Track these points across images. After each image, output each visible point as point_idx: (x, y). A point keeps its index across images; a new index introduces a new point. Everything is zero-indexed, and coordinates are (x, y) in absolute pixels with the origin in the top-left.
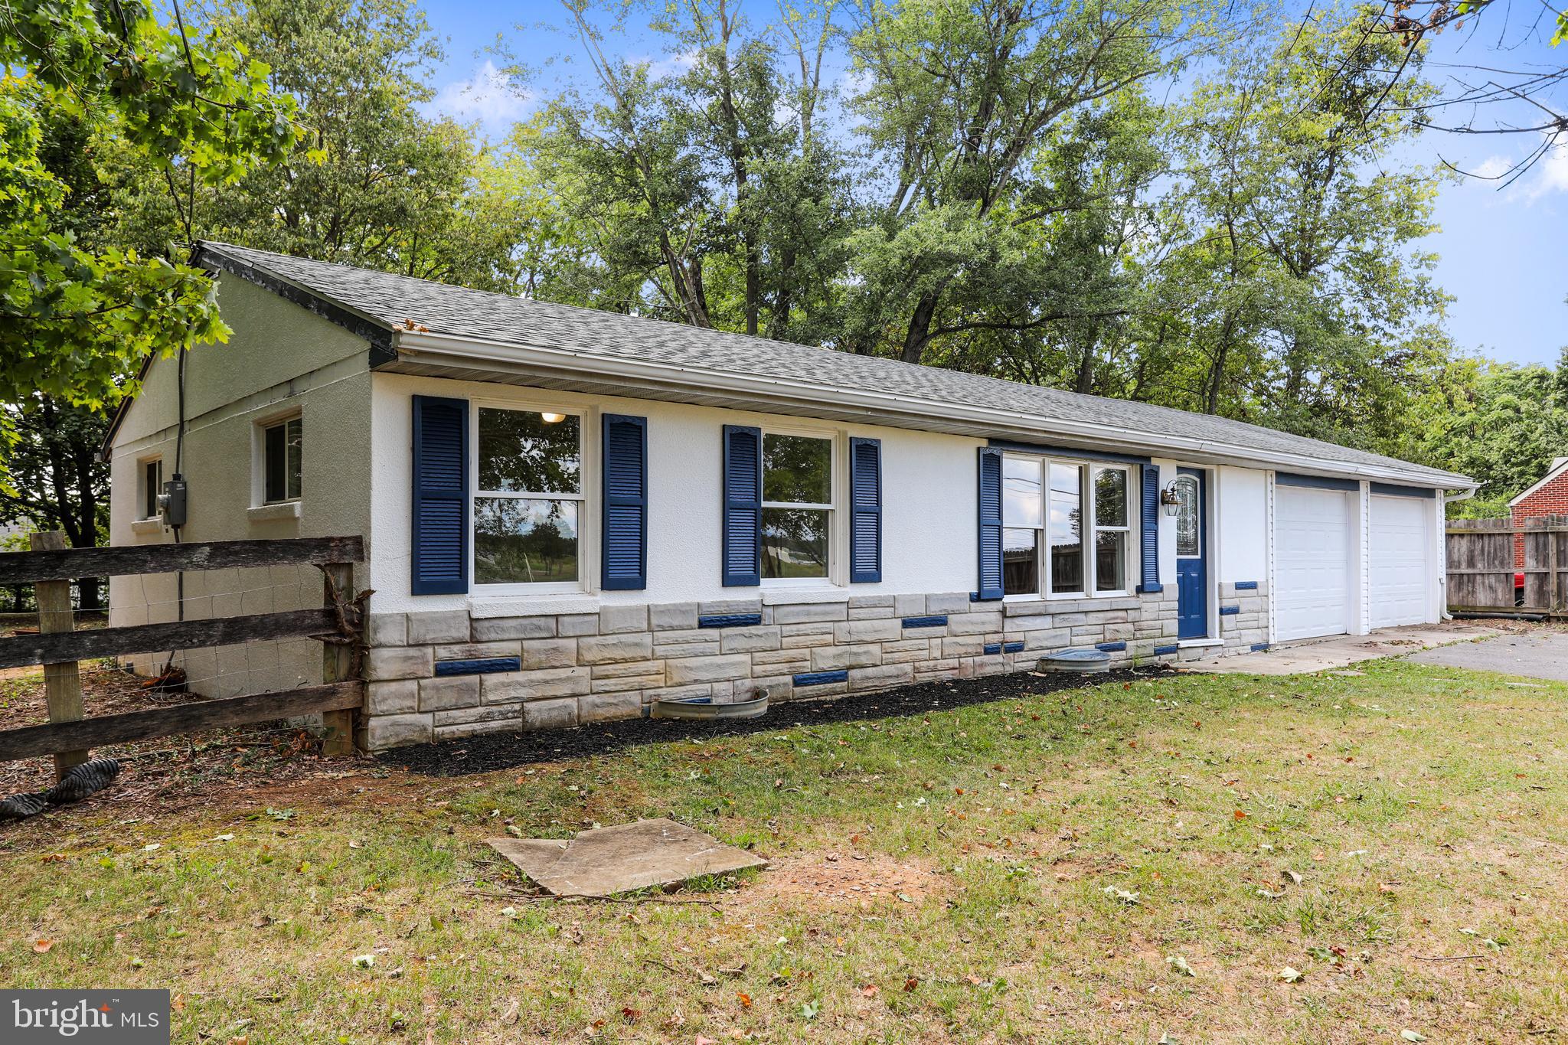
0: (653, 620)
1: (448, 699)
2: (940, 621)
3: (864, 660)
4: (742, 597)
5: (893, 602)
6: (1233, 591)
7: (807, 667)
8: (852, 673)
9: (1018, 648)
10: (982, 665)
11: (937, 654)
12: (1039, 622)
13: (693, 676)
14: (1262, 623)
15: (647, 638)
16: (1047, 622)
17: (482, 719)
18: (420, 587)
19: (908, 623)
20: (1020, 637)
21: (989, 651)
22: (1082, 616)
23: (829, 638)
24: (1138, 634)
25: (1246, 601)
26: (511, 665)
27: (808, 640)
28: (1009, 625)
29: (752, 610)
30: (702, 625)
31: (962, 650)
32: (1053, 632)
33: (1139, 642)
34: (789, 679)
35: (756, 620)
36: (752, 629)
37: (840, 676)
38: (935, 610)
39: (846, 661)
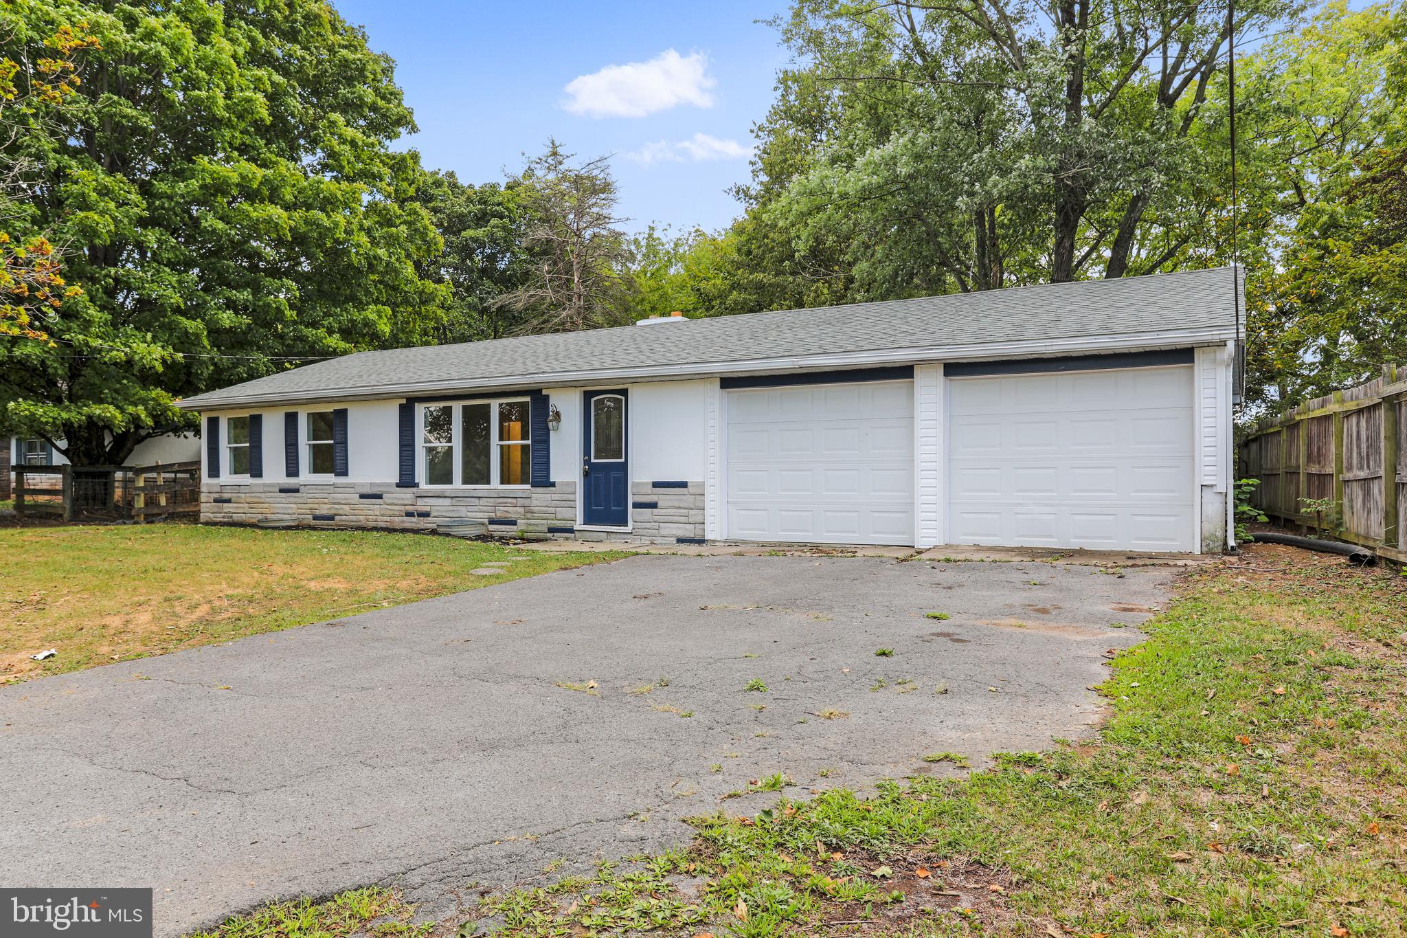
0: (267, 489)
1: (216, 510)
2: (379, 496)
3: (341, 512)
4: (292, 481)
5: (352, 486)
6: (650, 489)
7: (317, 512)
8: (336, 517)
9: (426, 515)
10: (402, 522)
11: (378, 513)
12: (441, 501)
13: (276, 511)
14: (699, 519)
15: (263, 495)
16: (448, 502)
17: (223, 517)
18: (210, 476)
19: (362, 496)
20: (428, 509)
21: (409, 514)
22: (476, 500)
23: (326, 501)
24: (529, 516)
25: (665, 498)
26: (229, 501)
27: (317, 501)
28: (420, 502)
29: (297, 487)
30: (282, 491)
31: (391, 513)
32: (451, 508)
33: (529, 521)
34: (310, 516)
35: (297, 491)
36: (296, 494)
37: (331, 518)
38: (375, 490)
39: (333, 512)
